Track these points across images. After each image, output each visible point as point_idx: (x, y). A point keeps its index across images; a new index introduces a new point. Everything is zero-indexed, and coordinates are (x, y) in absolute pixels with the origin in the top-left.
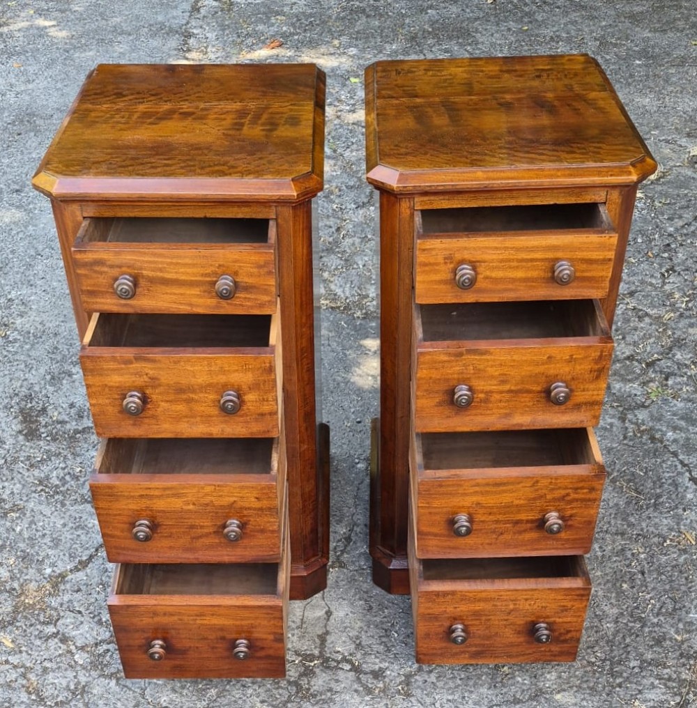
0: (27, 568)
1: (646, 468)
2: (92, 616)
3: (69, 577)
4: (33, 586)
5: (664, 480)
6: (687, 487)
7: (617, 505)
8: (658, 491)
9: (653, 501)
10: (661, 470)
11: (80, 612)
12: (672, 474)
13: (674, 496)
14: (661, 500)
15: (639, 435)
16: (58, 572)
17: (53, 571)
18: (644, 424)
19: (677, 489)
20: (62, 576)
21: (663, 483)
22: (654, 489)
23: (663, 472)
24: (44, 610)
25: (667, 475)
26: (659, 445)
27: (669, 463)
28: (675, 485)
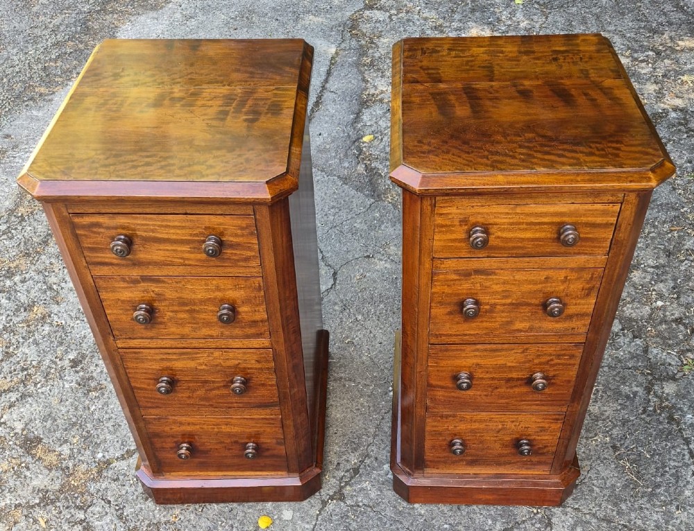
0: (85, 449)
1: (655, 450)
2: (117, 508)
3: (114, 465)
4: (83, 467)
5: (667, 469)
6: (688, 482)
7: (613, 486)
8: (659, 479)
9: (650, 490)
10: (668, 457)
11: (109, 502)
12: (676, 464)
13: (672, 489)
14: (658, 491)
15: (658, 411)
16: (107, 457)
17: (104, 456)
18: (667, 400)
19: (677, 482)
20: (108, 463)
21: (667, 472)
22: (655, 476)
23: (670, 459)
24: (82, 494)
25: (672, 463)
26: (675, 427)
27: (678, 450)
28: (677, 477)
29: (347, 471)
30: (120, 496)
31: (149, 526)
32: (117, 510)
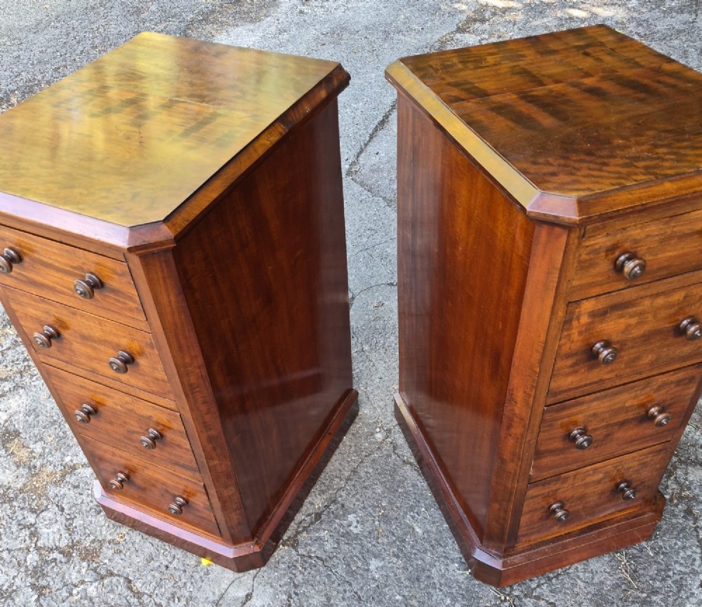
1: (661, 548)
2: (68, 517)
3: (78, 471)
4: (50, 469)
5: (671, 573)
6: (693, 594)
7: (602, 583)
8: (658, 584)
9: (645, 595)
10: (675, 558)
11: (63, 510)
12: (683, 569)
13: (671, 600)
14: (654, 598)
15: (675, 501)
16: (75, 462)
17: (72, 461)
18: (689, 489)
19: (679, 591)
20: (74, 468)
21: (669, 576)
22: (654, 580)
23: (676, 562)
24: (40, 496)
25: (678, 567)
26: (691, 523)
27: (689, 553)
28: (680, 586)
29: (309, 515)
30: (75, 505)
31: (93, 541)
32: (67, 520)
